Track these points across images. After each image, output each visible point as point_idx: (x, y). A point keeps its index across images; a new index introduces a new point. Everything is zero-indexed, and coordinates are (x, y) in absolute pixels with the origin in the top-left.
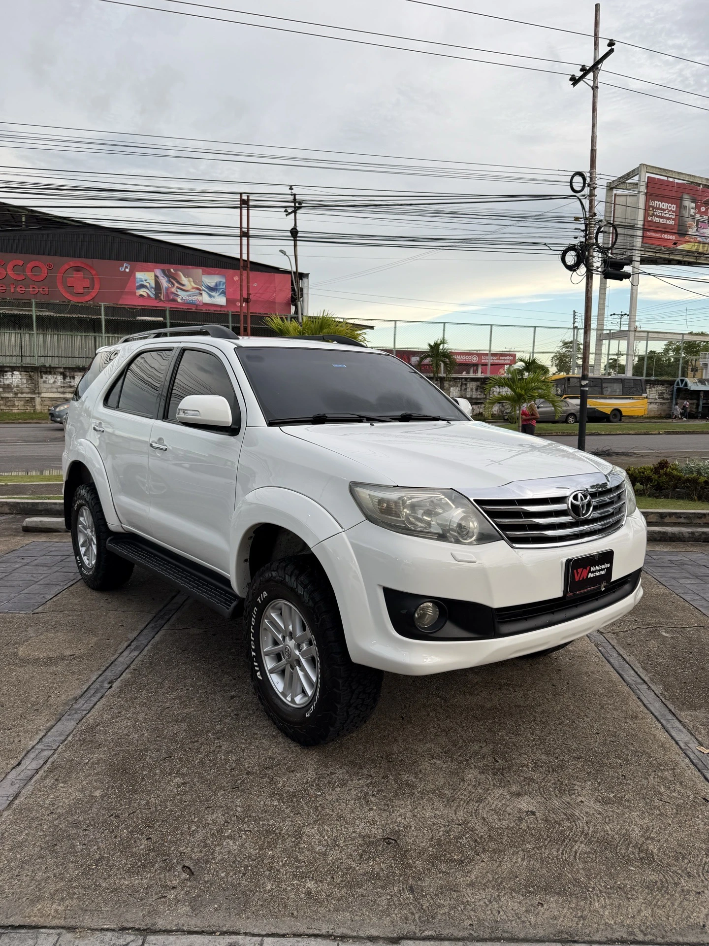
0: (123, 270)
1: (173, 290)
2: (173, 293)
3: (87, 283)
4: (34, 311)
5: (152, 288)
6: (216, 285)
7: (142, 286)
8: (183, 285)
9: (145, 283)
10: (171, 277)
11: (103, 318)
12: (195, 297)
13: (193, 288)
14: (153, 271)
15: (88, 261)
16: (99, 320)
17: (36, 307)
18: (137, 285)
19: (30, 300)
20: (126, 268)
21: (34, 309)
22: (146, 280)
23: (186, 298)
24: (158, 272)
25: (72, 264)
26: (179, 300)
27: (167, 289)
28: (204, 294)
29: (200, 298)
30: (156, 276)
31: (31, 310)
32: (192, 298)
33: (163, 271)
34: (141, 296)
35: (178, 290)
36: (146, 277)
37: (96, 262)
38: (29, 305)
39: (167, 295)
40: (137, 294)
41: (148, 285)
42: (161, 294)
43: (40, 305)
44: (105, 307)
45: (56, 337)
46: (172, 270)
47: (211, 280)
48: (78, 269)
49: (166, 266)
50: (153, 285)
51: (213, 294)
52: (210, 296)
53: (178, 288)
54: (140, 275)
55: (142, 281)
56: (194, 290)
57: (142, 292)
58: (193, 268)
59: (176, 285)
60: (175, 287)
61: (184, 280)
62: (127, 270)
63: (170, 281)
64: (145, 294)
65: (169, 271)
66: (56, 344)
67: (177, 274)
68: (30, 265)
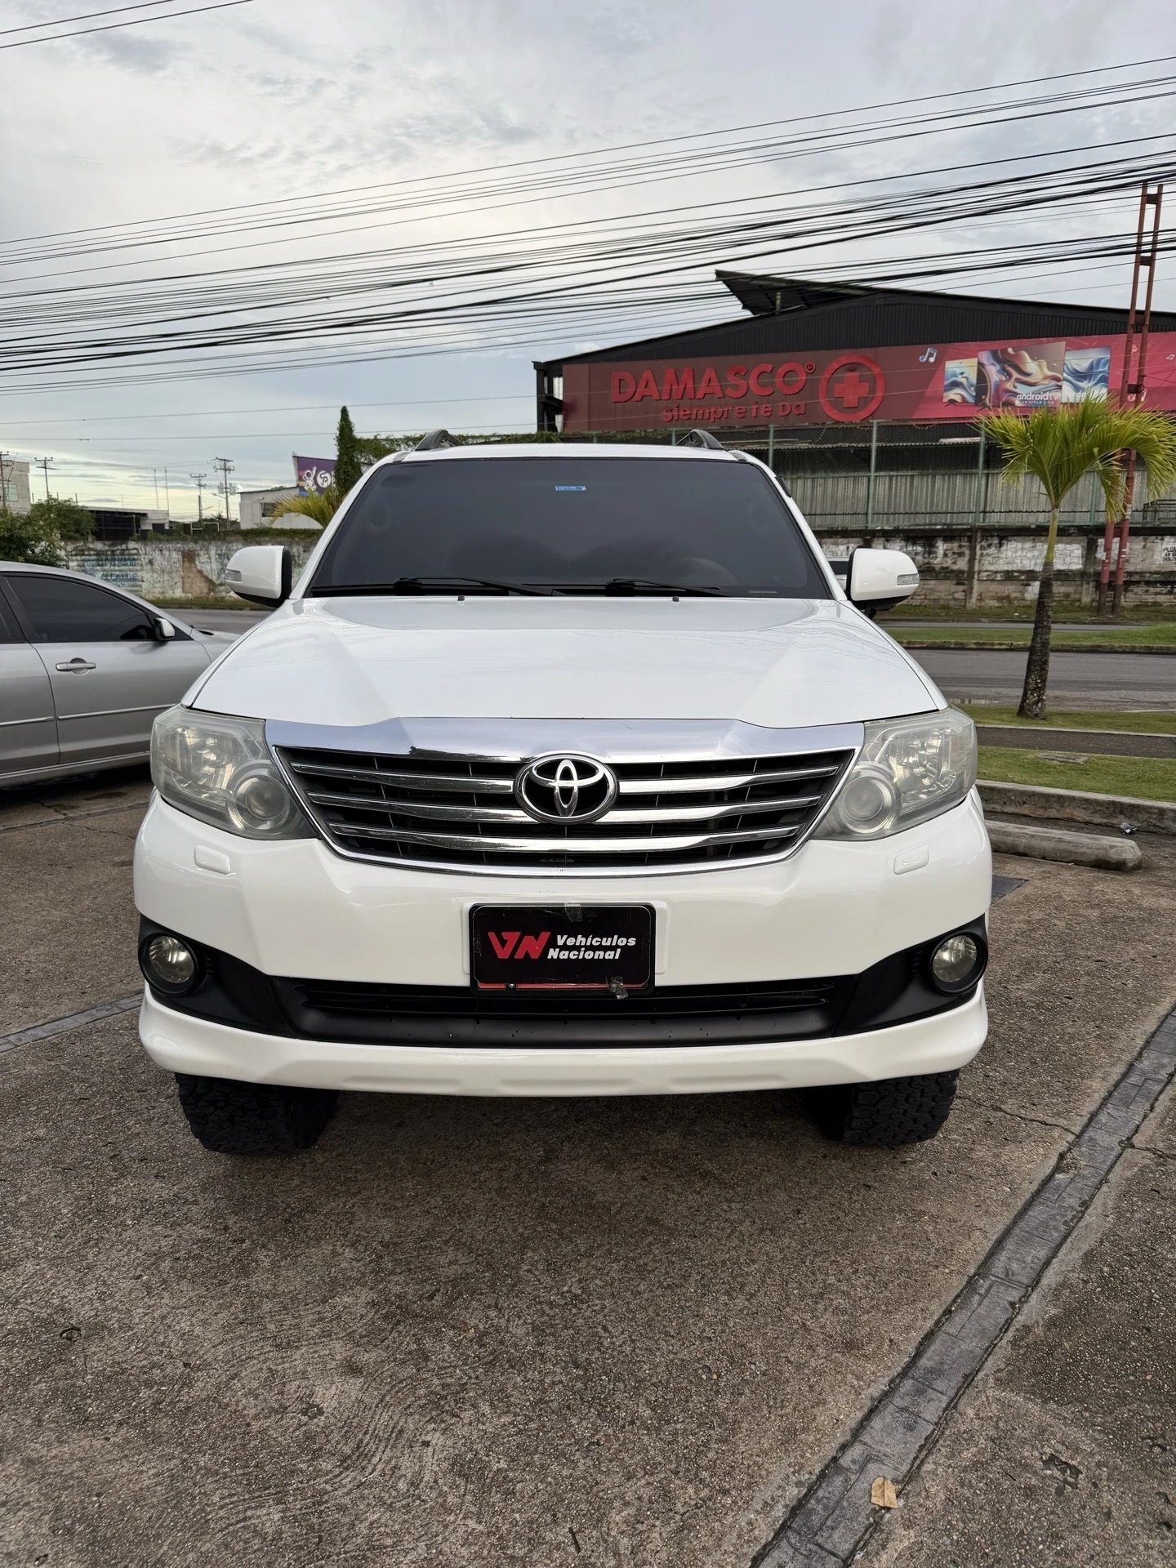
0: (925, 359)
1: (1009, 386)
2: (1008, 391)
3: (864, 390)
4: (771, 444)
5: (972, 386)
6: (1091, 367)
7: (956, 384)
8: (1028, 375)
9: (960, 379)
10: (1008, 364)
11: (874, 445)
12: (1047, 394)
13: (1046, 378)
14: (976, 356)
15: (870, 352)
16: (868, 450)
17: (775, 437)
18: (946, 383)
19: (766, 426)
20: (930, 356)
21: (771, 440)
22: (962, 374)
23: (1032, 397)
24: (985, 357)
25: (844, 360)
26: (1018, 403)
27: (998, 386)
28: (1065, 386)
29: (1056, 395)
30: (980, 364)
31: (767, 443)
32: (1041, 397)
33: (994, 354)
34: (952, 401)
35: (1017, 385)
36: (962, 368)
37: (882, 350)
38: (765, 434)
39: (997, 396)
40: (945, 400)
41: (964, 381)
42: (986, 395)
43: (780, 433)
44: (878, 427)
45: (809, 483)
46: (1010, 350)
47: (1080, 360)
48: (852, 367)
49: (997, 345)
50: (974, 380)
51: (1084, 384)
52: (1077, 389)
53: (1017, 380)
54: (953, 367)
55: (955, 376)
56: (1046, 382)
57: (954, 395)
58: (1049, 342)
59: (1015, 375)
60: (1013, 380)
61: (1031, 366)
62: (932, 360)
63: (1004, 371)
64: (958, 398)
65: (1005, 351)
66: (809, 493)
67: (1017, 356)
68: (781, 370)
